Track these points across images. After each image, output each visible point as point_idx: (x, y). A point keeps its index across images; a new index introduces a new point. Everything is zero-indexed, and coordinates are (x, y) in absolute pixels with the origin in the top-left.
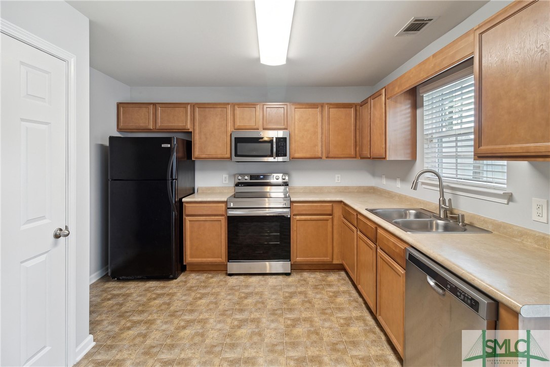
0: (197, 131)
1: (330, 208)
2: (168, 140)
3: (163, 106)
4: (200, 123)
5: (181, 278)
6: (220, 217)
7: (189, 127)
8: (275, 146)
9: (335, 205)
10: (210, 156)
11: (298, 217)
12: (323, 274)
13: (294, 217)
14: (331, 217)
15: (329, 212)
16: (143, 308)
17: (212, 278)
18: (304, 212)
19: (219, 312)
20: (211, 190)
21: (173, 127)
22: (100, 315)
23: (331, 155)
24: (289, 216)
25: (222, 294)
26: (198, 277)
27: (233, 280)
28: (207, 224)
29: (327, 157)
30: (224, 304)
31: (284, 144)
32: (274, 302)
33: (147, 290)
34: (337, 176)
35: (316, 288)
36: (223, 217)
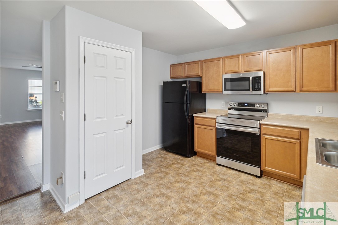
0: (204, 76)
1: (298, 134)
2: (185, 82)
3: (189, 64)
4: (206, 71)
5: (193, 158)
6: (212, 128)
7: (200, 74)
8: (251, 83)
9: (302, 131)
10: (211, 91)
11: (266, 136)
12: (291, 187)
13: (263, 136)
14: (298, 141)
15: (297, 137)
16: (168, 166)
17: (207, 163)
18: (271, 133)
19: (199, 182)
20: (214, 111)
21: (192, 75)
22: (153, 163)
23: (304, 89)
24: (258, 134)
25: (207, 173)
26: (200, 160)
27: (219, 168)
28: (206, 130)
29: (301, 91)
30: (205, 179)
31: (259, 81)
32: (235, 190)
33: (175, 159)
34: (317, 107)
35: (276, 195)
36: (214, 128)
